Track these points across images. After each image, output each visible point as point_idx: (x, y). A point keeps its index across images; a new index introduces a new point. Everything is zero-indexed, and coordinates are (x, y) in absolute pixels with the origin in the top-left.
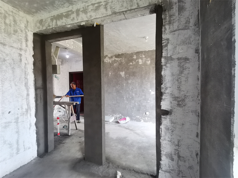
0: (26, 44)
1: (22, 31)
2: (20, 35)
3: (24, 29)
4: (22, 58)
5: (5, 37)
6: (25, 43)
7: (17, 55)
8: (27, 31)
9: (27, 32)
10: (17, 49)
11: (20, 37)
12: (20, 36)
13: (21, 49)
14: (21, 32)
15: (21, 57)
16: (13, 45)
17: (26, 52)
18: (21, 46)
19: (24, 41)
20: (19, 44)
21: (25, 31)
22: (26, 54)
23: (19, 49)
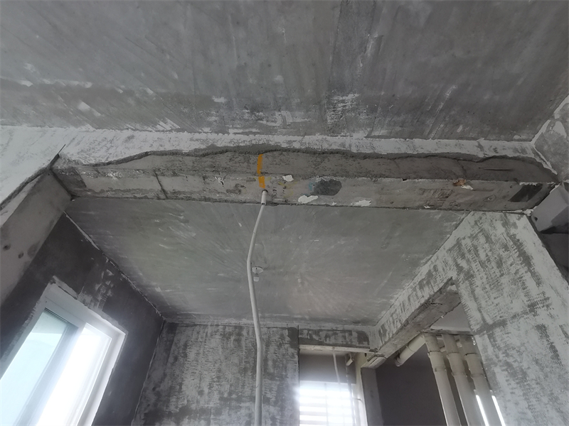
0: (534, 274)
1: (506, 248)
2: (509, 263)
3: (505, 235)
4: (552, 339)
5: (496, 301)
6: (529, 274)
7: (535, 336)
8: (513, 231)
9: (514, 235)
10: (525, 316)
11: (513, 270)
12: (511, 265)
13: (532, 307)
14: (506, 253)
15: (547, 336)
16: (514, 311)
17: (548, 306)
18: (527, 295)
19: (523, 270)
20: (521, 294)
21: (510, 237)
22: (553, 312)
23: (528, 309)
